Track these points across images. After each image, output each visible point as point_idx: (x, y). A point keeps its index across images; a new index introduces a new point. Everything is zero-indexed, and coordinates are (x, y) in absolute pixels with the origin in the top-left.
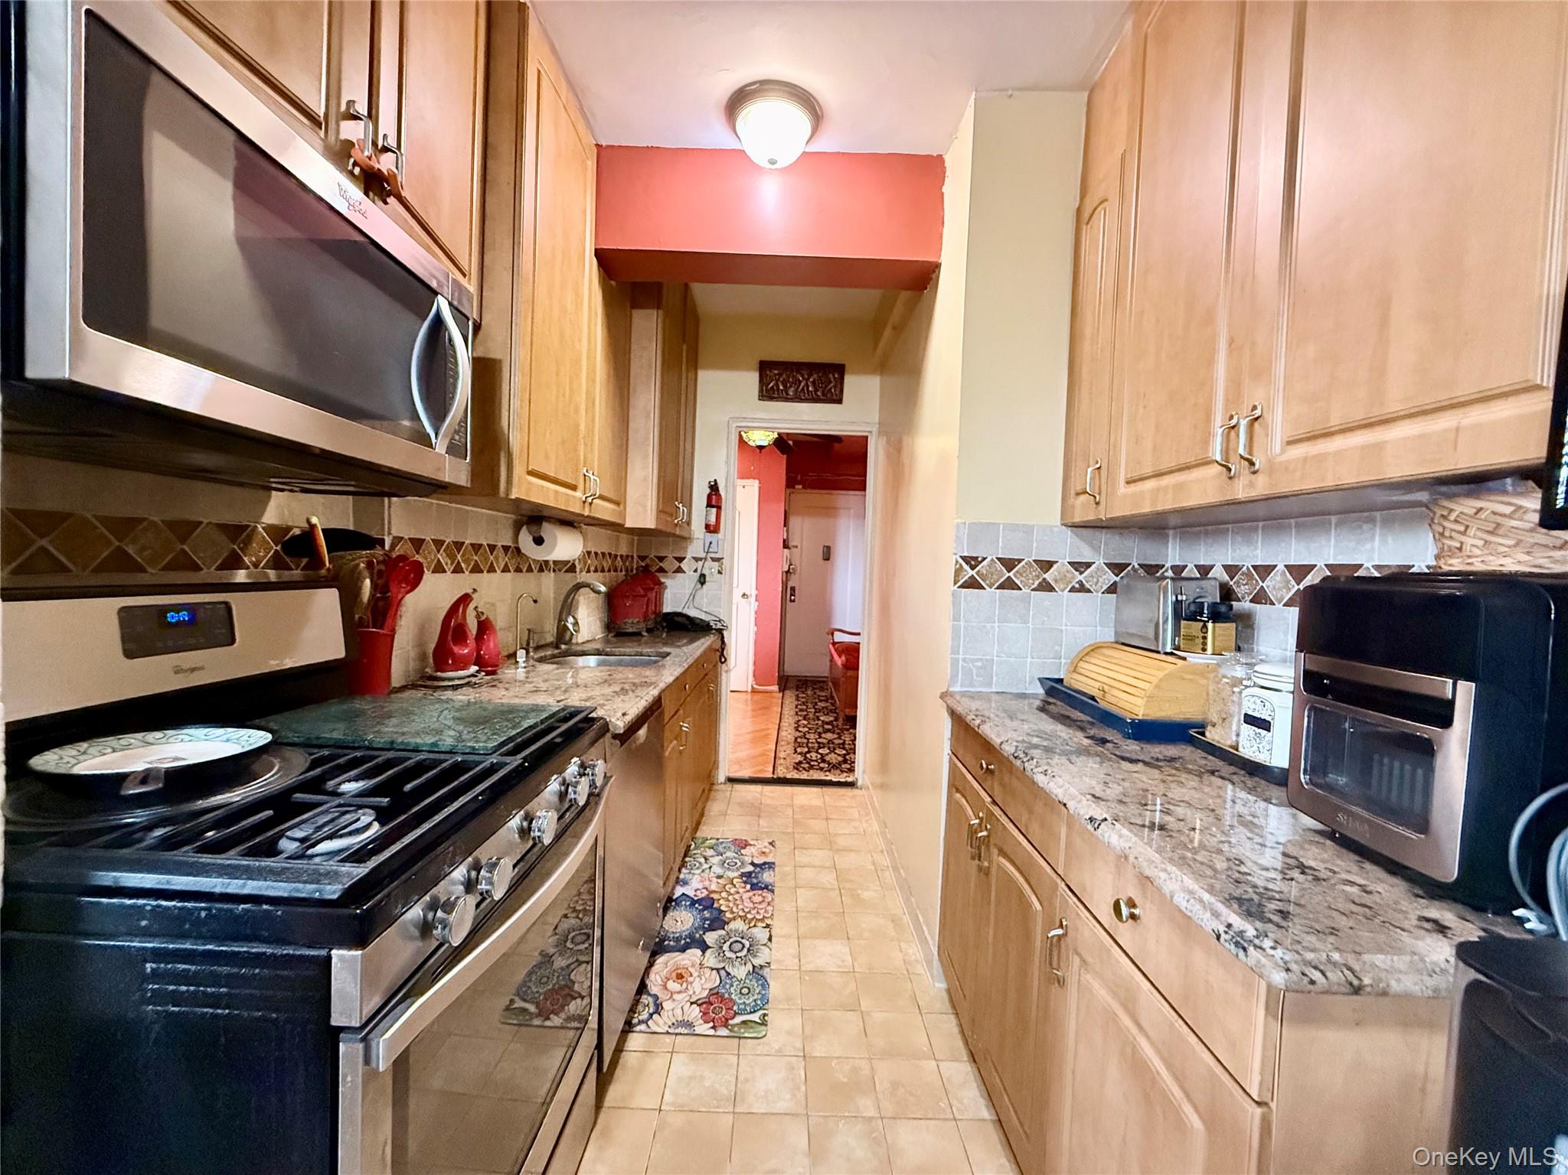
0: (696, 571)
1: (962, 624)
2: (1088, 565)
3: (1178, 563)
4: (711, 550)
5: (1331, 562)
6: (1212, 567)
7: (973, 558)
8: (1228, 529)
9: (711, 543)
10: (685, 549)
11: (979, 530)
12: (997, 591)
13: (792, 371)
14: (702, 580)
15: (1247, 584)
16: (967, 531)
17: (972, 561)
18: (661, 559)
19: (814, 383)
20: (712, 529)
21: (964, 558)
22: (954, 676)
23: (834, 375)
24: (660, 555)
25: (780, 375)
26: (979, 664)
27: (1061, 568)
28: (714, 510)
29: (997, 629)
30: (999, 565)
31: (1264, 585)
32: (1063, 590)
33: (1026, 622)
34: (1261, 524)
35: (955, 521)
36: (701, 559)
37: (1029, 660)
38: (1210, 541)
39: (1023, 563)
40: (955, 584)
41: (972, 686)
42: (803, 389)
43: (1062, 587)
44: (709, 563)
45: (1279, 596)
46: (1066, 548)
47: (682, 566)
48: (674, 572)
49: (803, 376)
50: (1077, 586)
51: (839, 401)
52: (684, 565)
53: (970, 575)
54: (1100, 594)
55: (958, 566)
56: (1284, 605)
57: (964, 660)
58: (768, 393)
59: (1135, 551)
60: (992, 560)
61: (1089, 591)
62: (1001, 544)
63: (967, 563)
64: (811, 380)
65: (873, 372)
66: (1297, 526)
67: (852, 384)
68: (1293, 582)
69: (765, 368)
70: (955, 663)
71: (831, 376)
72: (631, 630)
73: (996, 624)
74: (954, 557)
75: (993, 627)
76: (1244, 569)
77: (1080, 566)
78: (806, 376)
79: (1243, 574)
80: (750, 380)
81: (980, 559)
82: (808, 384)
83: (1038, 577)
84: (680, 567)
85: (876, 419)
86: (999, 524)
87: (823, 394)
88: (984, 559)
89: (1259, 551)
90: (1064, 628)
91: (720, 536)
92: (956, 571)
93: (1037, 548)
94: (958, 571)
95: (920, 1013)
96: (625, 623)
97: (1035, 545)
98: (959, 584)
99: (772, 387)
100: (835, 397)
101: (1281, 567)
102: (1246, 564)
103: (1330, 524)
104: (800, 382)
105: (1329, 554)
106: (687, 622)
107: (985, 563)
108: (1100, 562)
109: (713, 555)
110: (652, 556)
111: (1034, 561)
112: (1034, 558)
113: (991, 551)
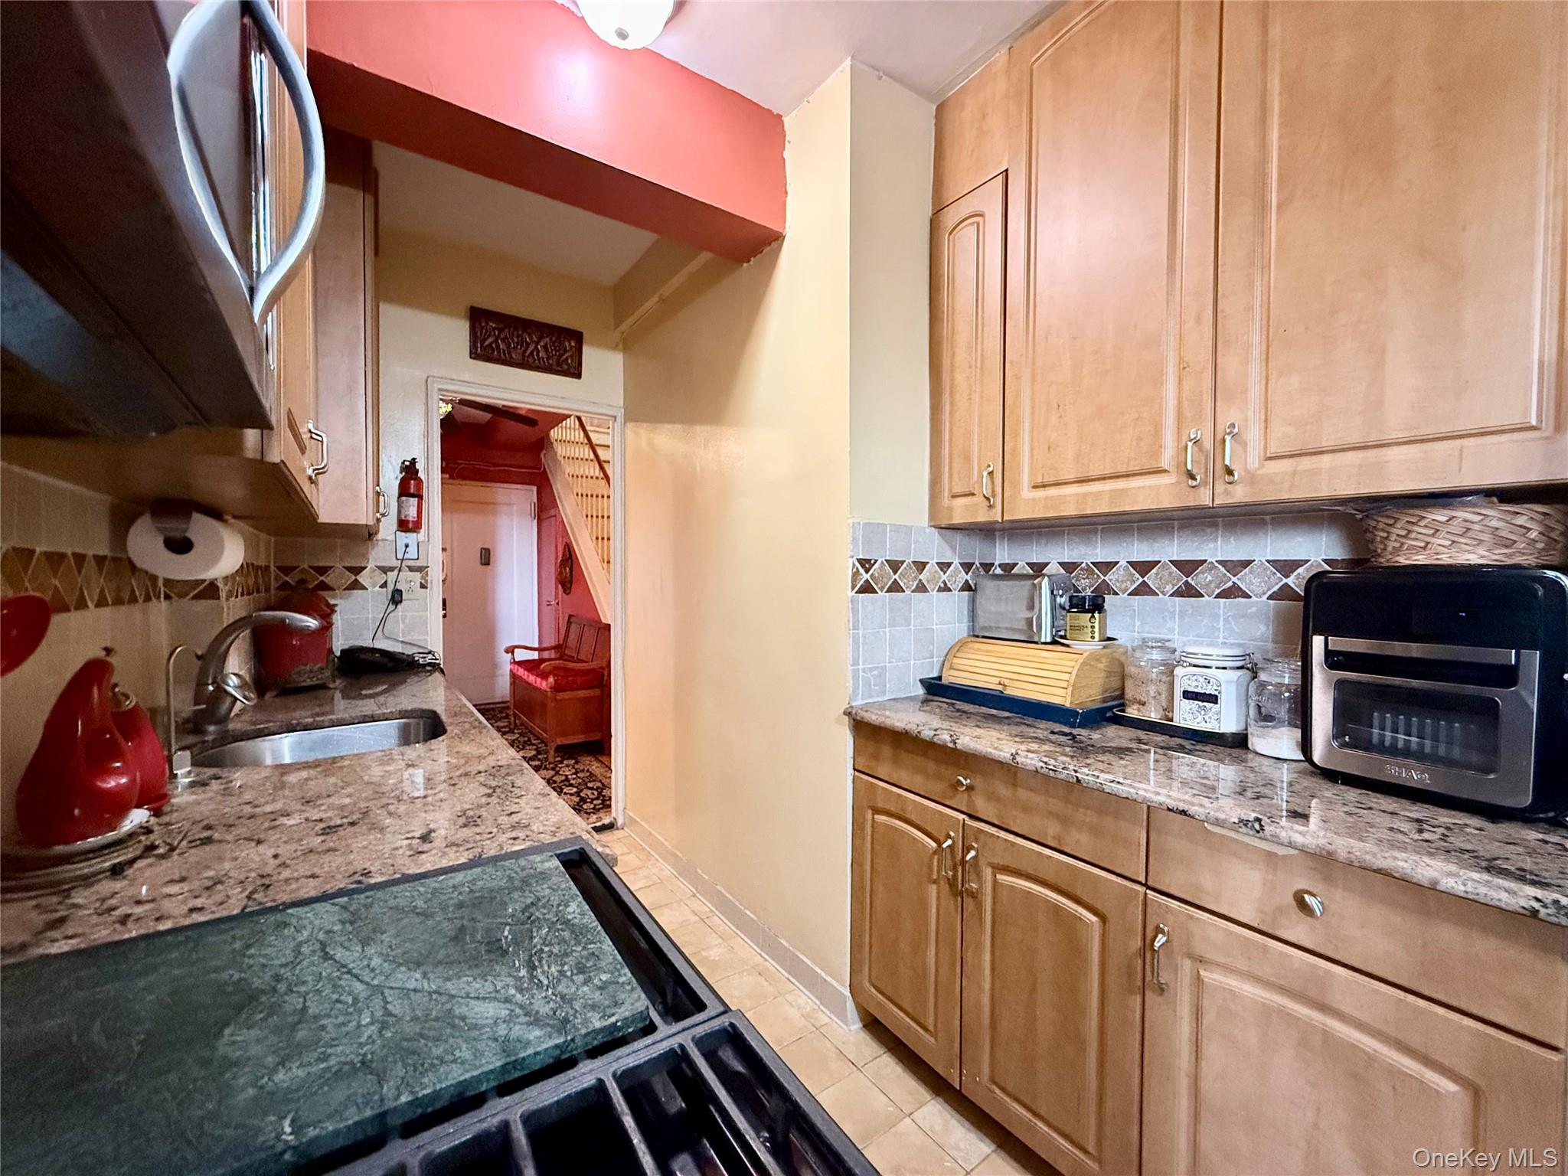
0: (384, 585)
1: (861, 632)
2: (949, 565)
3: (1007, 562)
4: (406, 556)
5: (1175, 558)
6: (1047, 564)
7: (868, 561)
8: (1063, 532)
9: (407, 546)
10: (365, 556)
11: (872, 531)
12: (887, 594)
13: (516, 329)
14: (396, 598)
15: (1087, 578)
16: (861, 532)
17: (866, 564)
18: (323, 570)
19: (545, 347)
20: (411, 526)
21: (859, 560)
22: (856, 688)
23: (570, 344)
24: (321, 564)
25: (501, 331)
26: (876, 672)
27: (932, 568)
28: (414, 501)
29: (888, 634)
30: (887, 567)
31: (1106, 578)
32: (933, 591)
33: (909, 625)
34: (1100, 527)
35: (851, 521)
36: (392, 569)
37: (912, 662)
38: (1043, 541)
39: (905, 565)
40: (853, 589)
41: (871, 697)
42: (532, 353)
43: (933, 587)
44: (406, 574)
45: (1123, 587)
46: (934, 548)
47: (360, 580)
48: (347, 589)
49: (531, 338)
50: (942, 585)
51: (578, 375)
52: (363, 578)
53: (865, 579)
54: (957, 592)
55: (855, 570)
56: (1129, 595)
57: (864, 671)
58: (482, 351)
59: (977, 550)
60: (882, 562)
61: (950, 590)
62: (888, 546)
63: (863, 566)
64: (542, 344)
65: (615, 347)
66: (1139, 529)
67: (592, 356)
68: (1137, 575)
69: (478, 317)
70: (855, 673)
71: (567, 344)
72: (309, 683)
73: (887, 629)
74: (851, 560)
75: (885, 632)
76: (1083, 565)
77: (944, 566)
78: (535, 338)
79: (1082, 569)
80: (459, 331)
81: (872, 562)
82: (541, 348)
83: (915, 578)
84: (356, 580)
85: (622, 404)
86: (886, 525)
87: (558, 365)
88: (876, 561)
89: (1099, 550)
90: (934, 627)
91: (422, 535)
92: (853, 576)
93: (914, 549)
94: (856, 575)
95: (859, 1069)
96: (299, 674)
97: (913, 546)
98: (856, 589)
99: (490, 345)
100: (572, 370)
101: (1123, 563)
102: (1085, 561)
103: (1173, 528)
104: (528, 345)
105: (1173, 552)
106: (386, 660)
107: (876, 566)
108: (956, 562)
109: (410, 563)
110: (306, 566)
111: (913, 562)
112: (912, 560)
113: (881, 556)
